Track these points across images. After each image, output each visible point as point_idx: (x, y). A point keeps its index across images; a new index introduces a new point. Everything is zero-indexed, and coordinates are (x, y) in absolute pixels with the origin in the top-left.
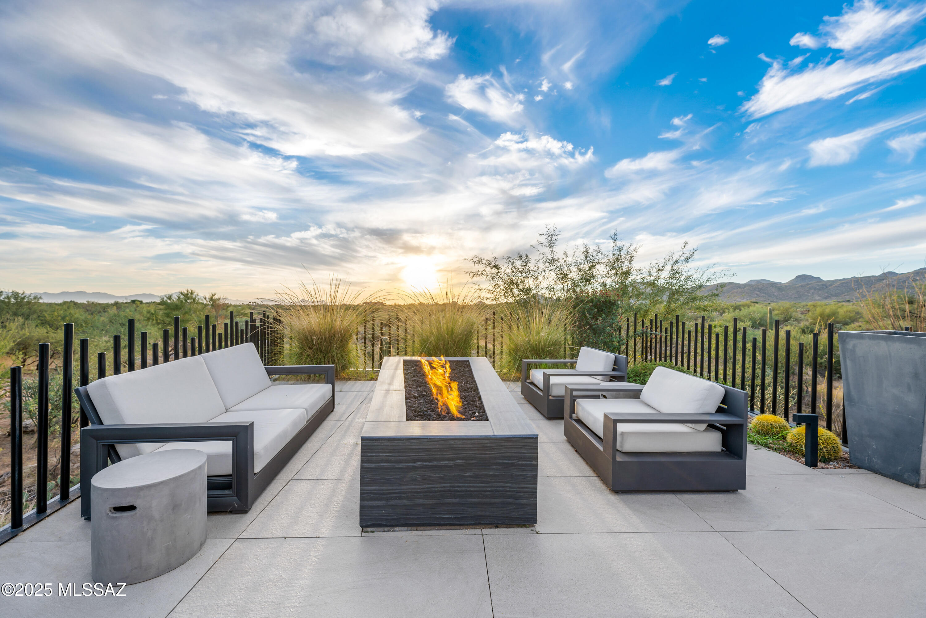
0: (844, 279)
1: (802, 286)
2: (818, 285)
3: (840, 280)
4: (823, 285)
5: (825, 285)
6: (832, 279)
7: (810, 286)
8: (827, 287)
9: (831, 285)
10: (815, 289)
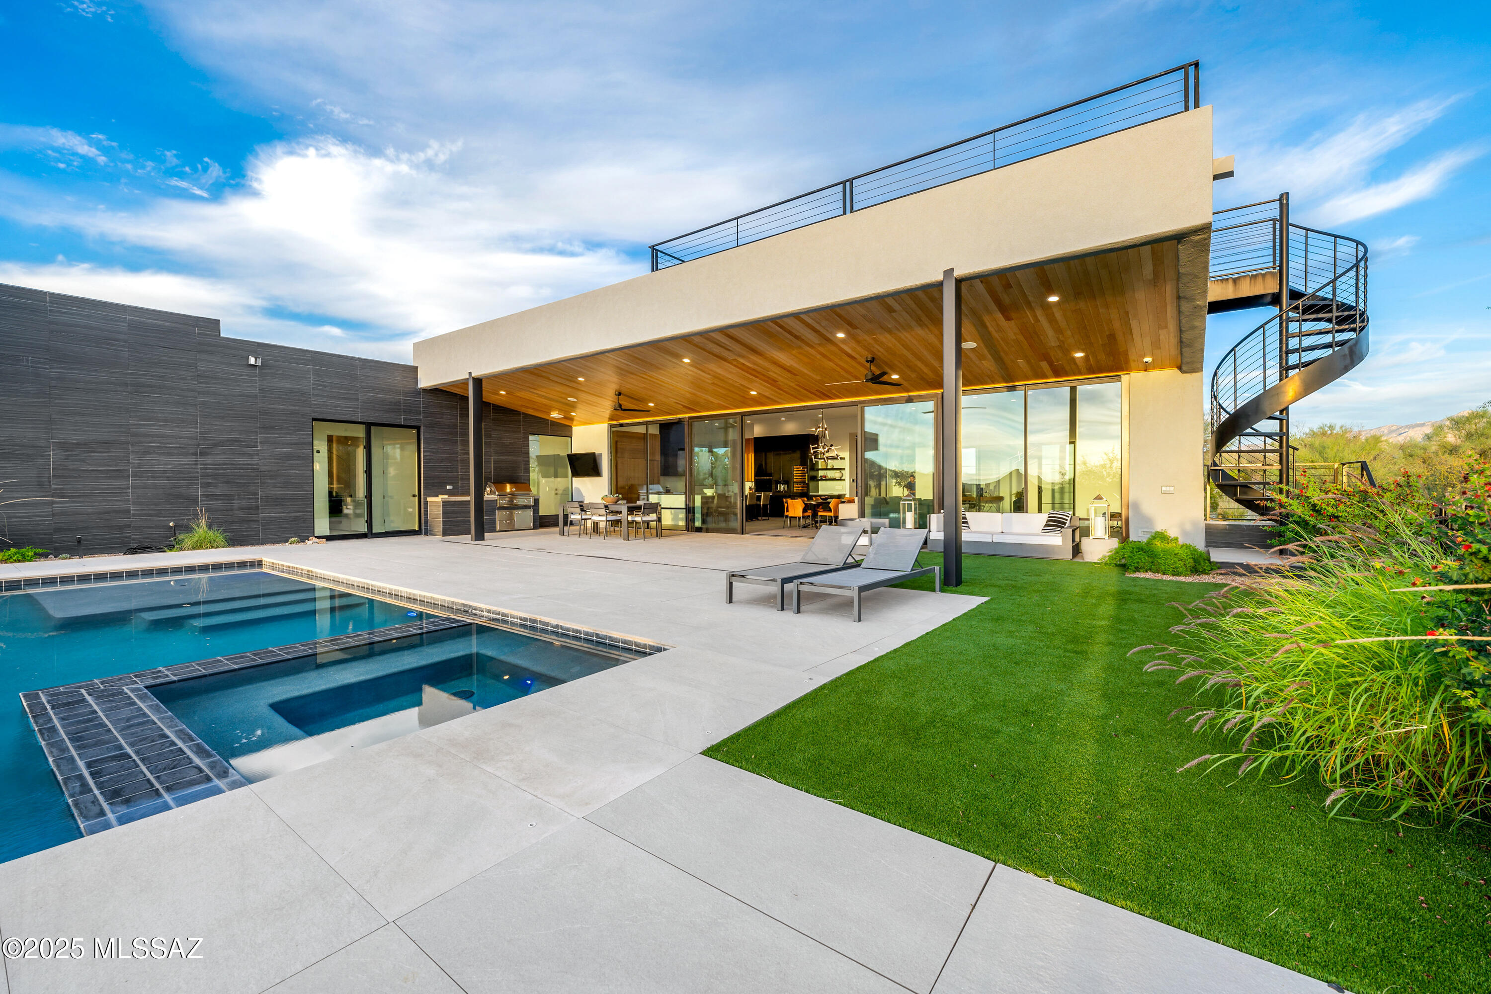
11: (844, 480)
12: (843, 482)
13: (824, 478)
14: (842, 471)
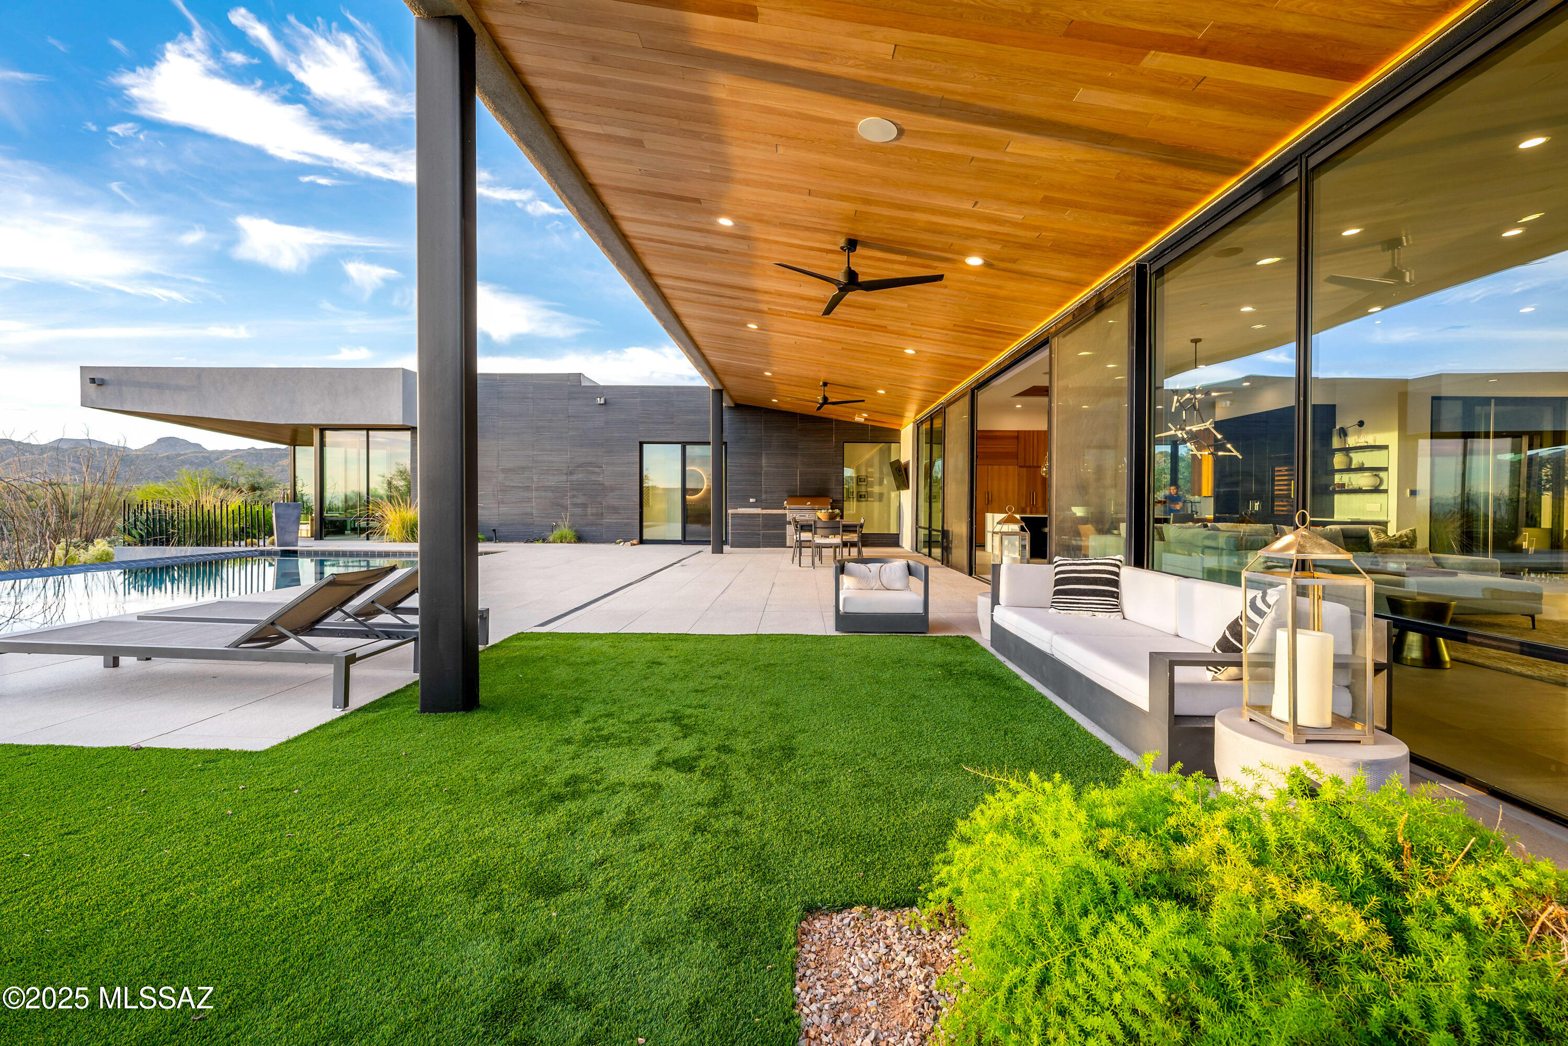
0: (238, 450)
1: (168, 457)
2: (197, 458)
3: (231, 451)
4: (204, 457)
5: (208, 458)
6: (221, 448)
7: (182, 457)
8: (211, 462)
9: (218, 459)
10: (192, 463)
11: (1386, 491)
12: (1383, 496)
13: (1344, 490)
14: (1382, 474)
